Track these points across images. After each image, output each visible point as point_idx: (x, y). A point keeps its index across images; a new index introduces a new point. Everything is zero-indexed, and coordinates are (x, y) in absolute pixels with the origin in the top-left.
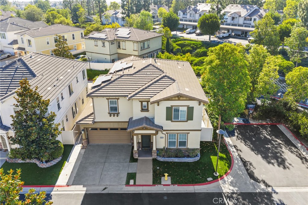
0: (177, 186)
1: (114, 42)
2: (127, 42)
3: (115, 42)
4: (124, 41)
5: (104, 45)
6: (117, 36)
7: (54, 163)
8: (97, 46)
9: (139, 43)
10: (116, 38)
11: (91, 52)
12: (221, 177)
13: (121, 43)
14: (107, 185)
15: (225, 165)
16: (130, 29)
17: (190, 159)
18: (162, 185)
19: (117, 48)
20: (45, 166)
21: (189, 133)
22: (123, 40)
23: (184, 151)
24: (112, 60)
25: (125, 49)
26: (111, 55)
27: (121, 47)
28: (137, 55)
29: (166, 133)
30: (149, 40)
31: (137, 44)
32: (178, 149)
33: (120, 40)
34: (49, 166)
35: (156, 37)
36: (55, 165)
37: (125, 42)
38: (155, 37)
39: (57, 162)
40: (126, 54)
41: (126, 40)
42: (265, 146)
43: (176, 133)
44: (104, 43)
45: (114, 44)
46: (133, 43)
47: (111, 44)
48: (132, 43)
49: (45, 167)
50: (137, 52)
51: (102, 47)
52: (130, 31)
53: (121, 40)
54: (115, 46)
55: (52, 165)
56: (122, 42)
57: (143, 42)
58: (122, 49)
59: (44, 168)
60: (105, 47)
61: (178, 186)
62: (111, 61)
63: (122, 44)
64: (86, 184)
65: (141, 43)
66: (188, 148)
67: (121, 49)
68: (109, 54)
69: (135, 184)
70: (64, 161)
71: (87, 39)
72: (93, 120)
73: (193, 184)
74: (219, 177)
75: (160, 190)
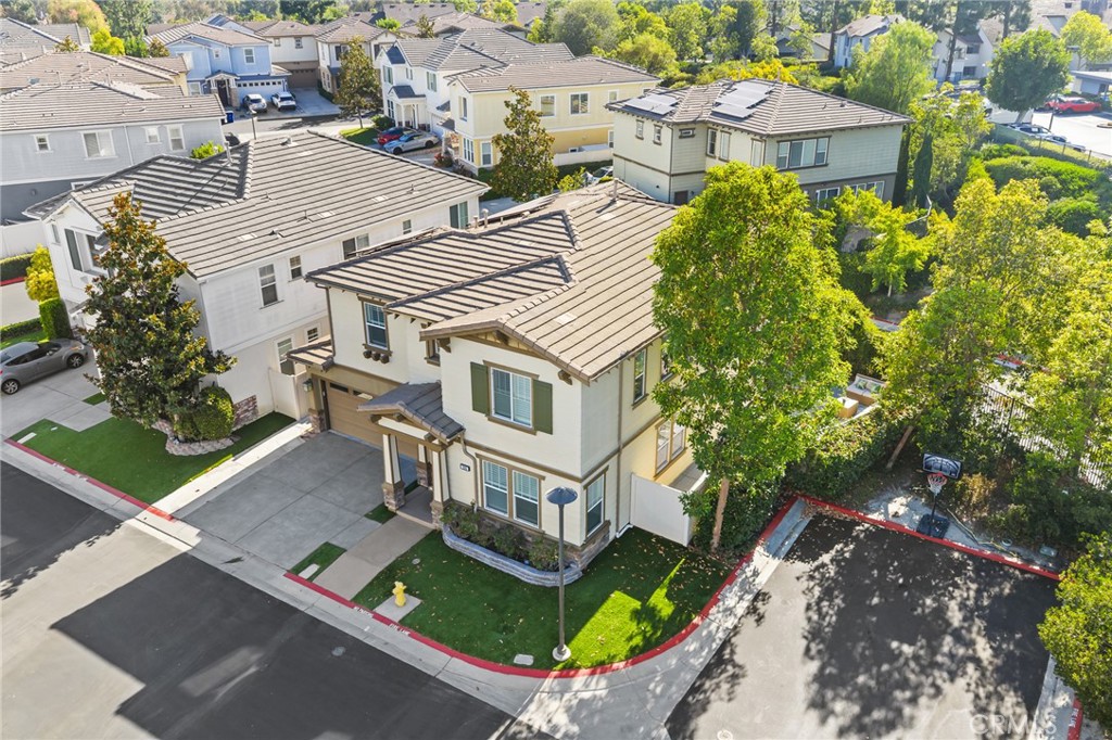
0: (407, 633)
1: (693, 129)
2: (735, 135)
3: (699, 130)
4: (727, 130)
5: (659, 138)
6: (716, 109)
7: (200, 451)
8: (642, 139)
9: (772, 144)
10: (706, 116)
11: (626, 159)
12: (570, 669)
13: (718, 134)
14: (249, 553)
15: (630, 638)
16: (772, 88)
17: (530, 573)
18: (374, 613)
19: (707, 155)
20: (176, 450)
21: (544, 478)
23: (530, 539)
24: (676, 194)
26: (673, 175)
27: (717, 153)
29: (477, 455)
30: (829, 137)
31: (764, 144)
32: (510, 526)
33: (717, 124)
34: (183, 454)
35: (868, 127)
36: (201, 455)
37: (730, 134)
38: (860, 128)
39: (213, 450)
41: (730, 127)
42: (889, 641)
43: (508, 465)
44: (659, 132)
45: (693, 136)
46: (752, 139)
47: (681, 137)
48: (747, 138)
49: (175, 453)
51: (655, 143)
52: (766, 96)
53: (724, 126)
54: (698, 143)
55: (193, 453)
56: (723, 132)
57: (795, 140)
58: (720, 159)
59: (173, 455)
60: (660, 144)
61: (410, 635)
62: (672, 197)
63: (721, 142)
64: (211, 529)
65: (778, 142)
66: (544, 533)
67: (715, 157)
68: (668, 171)
69: (309, 583)
70: (228, 454)
71: (619, 110)
72: (329, 357)
73: (454, 650)
74: (560, 666)
75: (352, 626)
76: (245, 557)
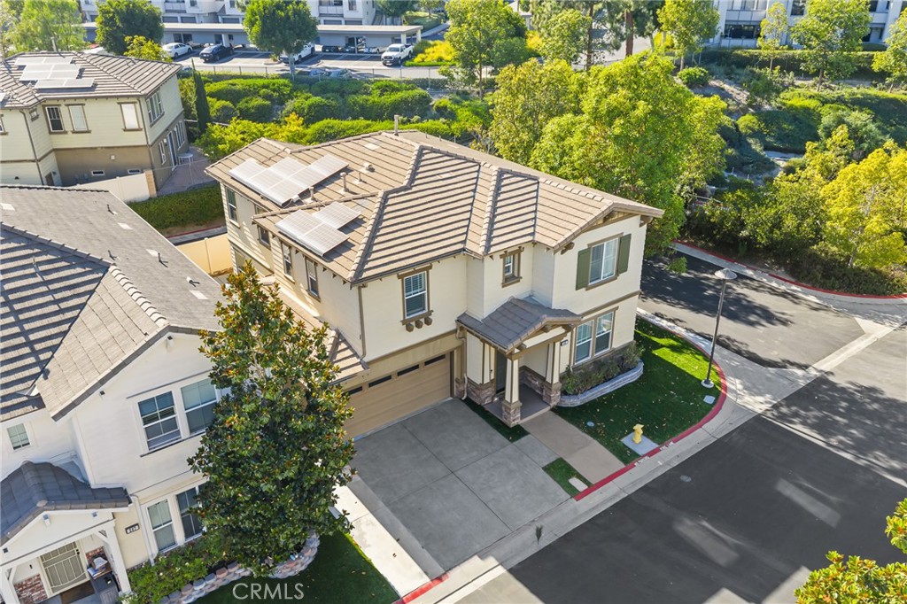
0: (672, 443)
1: (36, 110)
2: (91, 107)
3: (40, 109)
4: (78, 102)
6: (35, 87)
9: (144, 102)
12: (721, 386)
13: (63, 110)
14: (534, 521)
15: (698, 359)
16: (71, 58)
18: (644, 456)
19: (50, 133)
21: (617, 308)
22: (75, 99)
24: (46, 177)
25: (89, 132)
26: (40, 160)
27: (67, 126)
28: (146, 143)
30: (159, 89)
31: (138, 105)
32: (595, 362)
33: (58, 99)
37: (83, 105)
40: (96, 148)
41: (86, 98)
42: (703, 295)
45: (37, 117)
46: (120, 103)
47: (32, 120)
50: (143, 132)
52: (79, 66)
53: (64, 99)
54: (42, 123)
56: (68, 105)
57: (150, 96)
58: (74, 132)
61: (675, 442)
63: (69, 116)
65: (146, 100)
66: (613, 350)
67: (66, 132)
68: (32, 158)
69: (592, 488)
73: (694, 423)
74: (718, 387)
75: (654, 471)
76: (539, 525)
